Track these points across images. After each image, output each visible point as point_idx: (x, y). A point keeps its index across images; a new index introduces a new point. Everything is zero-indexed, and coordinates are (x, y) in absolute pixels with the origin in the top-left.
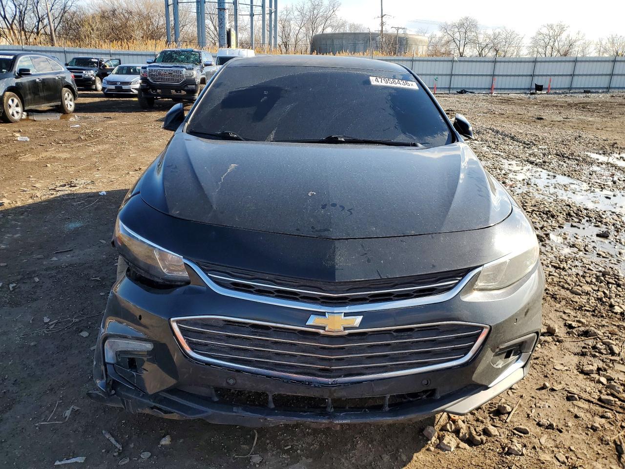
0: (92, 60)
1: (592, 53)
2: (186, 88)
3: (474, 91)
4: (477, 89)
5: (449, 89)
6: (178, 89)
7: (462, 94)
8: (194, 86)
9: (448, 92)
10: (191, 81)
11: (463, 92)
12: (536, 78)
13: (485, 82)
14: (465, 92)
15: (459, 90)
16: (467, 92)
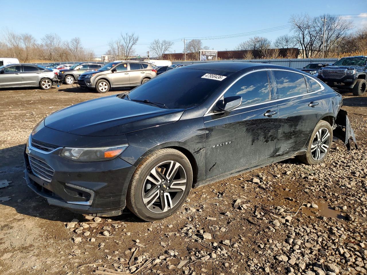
0: (319, 65)
2: (345, 81)
6: (339, 81)
8: (351, 80)
10: (351, 77)
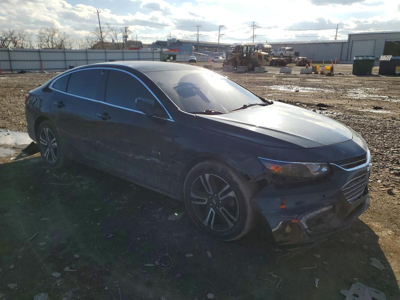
1: (76, 47)
3: (30, 71)
4: (32, 69)
5: (11, 70)
7: (23, 73)
9: (11, 72)
11: (22, 72)
12: (67, 62)
13: (37, 65)
14: (25, 72)
15: (19, 71)
16: (26, 72)
